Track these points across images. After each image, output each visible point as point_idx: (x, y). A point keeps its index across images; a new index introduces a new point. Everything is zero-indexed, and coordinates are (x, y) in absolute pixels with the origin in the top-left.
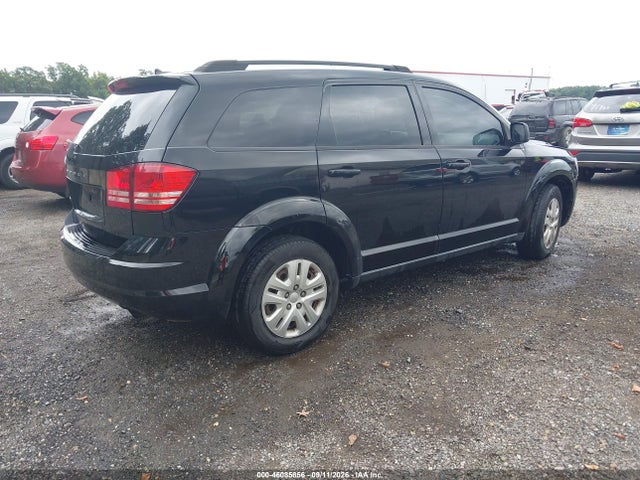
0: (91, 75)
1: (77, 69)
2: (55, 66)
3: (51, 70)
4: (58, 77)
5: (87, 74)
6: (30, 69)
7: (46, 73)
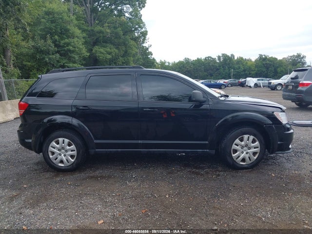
0: (236, 58)
1: (230, 56)
2: (221, 55)
3: (219, 57)
4: (221, 60)
5: (234, 58)
6: (211, 57)
7: (217, 58)
